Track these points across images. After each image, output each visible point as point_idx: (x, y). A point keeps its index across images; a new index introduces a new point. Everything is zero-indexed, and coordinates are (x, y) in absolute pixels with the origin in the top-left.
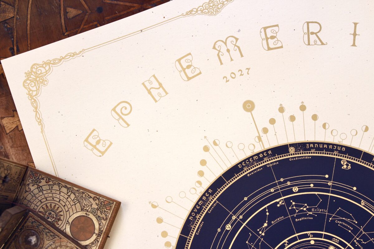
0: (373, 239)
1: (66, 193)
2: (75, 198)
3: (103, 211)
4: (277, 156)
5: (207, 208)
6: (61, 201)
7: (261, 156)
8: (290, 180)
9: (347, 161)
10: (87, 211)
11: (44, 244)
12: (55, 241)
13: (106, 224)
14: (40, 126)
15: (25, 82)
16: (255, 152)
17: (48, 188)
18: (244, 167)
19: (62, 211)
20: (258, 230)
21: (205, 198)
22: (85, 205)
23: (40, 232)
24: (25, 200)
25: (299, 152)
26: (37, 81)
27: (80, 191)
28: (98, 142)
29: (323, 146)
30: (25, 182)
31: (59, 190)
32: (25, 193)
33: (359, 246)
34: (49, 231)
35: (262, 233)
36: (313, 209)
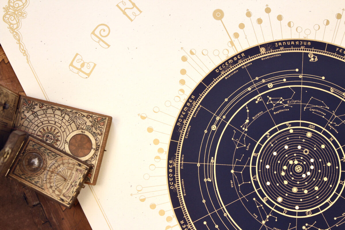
0: (344, 121)
1: (60, 115)
2: (70, 119)
3: (98, 127)
4: (250, 58)
5: (192, 113)
6: (56, 123)
7: (235, 59)
8: (265, 78)
9: (314, 54)
10: (83, 129)
11: (48, 164)
12: (57, 159)
13: (102, 139)
14: (26, 56)
15: (4, 16)
16: (229, 56)
17: (43, 113)
18: (221, 71)
19: (59, 132)
20: (241, 127)
21: (189, 104)
22: (80, 123)
23: (42, 153)
24: (22, 127)
25: (269, 52)
26: (16, 15)
27: (73, 112)
28: (83, 65)
29: (290, 43)
30: (20, 110)
31: (53, 113)
32: (22, 120)
33: (333, 128)
34: (50, 151)
35: (245, 129)
36: (288, 101)
